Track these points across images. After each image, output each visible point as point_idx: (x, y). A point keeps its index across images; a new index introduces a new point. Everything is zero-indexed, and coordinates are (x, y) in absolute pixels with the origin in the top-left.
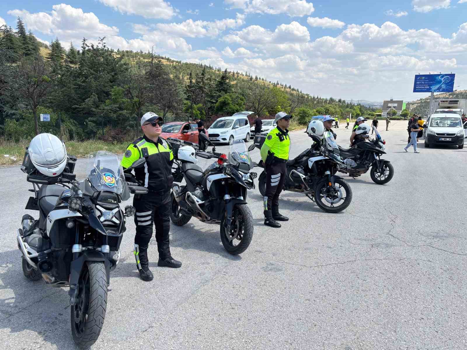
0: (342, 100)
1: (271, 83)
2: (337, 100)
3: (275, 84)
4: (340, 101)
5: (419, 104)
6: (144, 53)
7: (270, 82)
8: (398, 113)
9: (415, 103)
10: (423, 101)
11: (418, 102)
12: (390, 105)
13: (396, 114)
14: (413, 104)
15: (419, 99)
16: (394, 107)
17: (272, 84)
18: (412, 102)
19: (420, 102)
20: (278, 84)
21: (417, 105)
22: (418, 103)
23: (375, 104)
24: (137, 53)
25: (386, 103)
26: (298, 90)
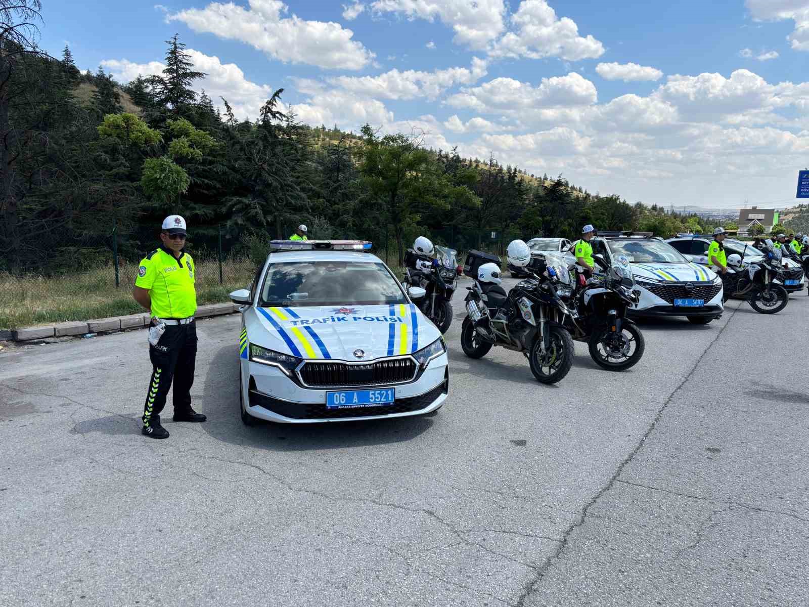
0: (658, 207)
1: (535, 177)
2: (650, 207)
3: (541, 180)
4: (654, 208)
5: (797, 215)
6: (327, 130)
7: (532, 176)
8: (767, 229)
9: (791, 213)
10: (804, 209)
11: (795, 210)
12: (751, 216)
13: (763, 232)
14: (786, 214)
15: (797, 205)
16: (759, 220)
17: (536, 179)
18: (784, 210)
19: (799, 210)
20: (546, 179)
21: (793, 215)
22: (794, 213)
23: (714, 214)
24: (317, 130)
25: (745, 213)
26: (580, 189)
